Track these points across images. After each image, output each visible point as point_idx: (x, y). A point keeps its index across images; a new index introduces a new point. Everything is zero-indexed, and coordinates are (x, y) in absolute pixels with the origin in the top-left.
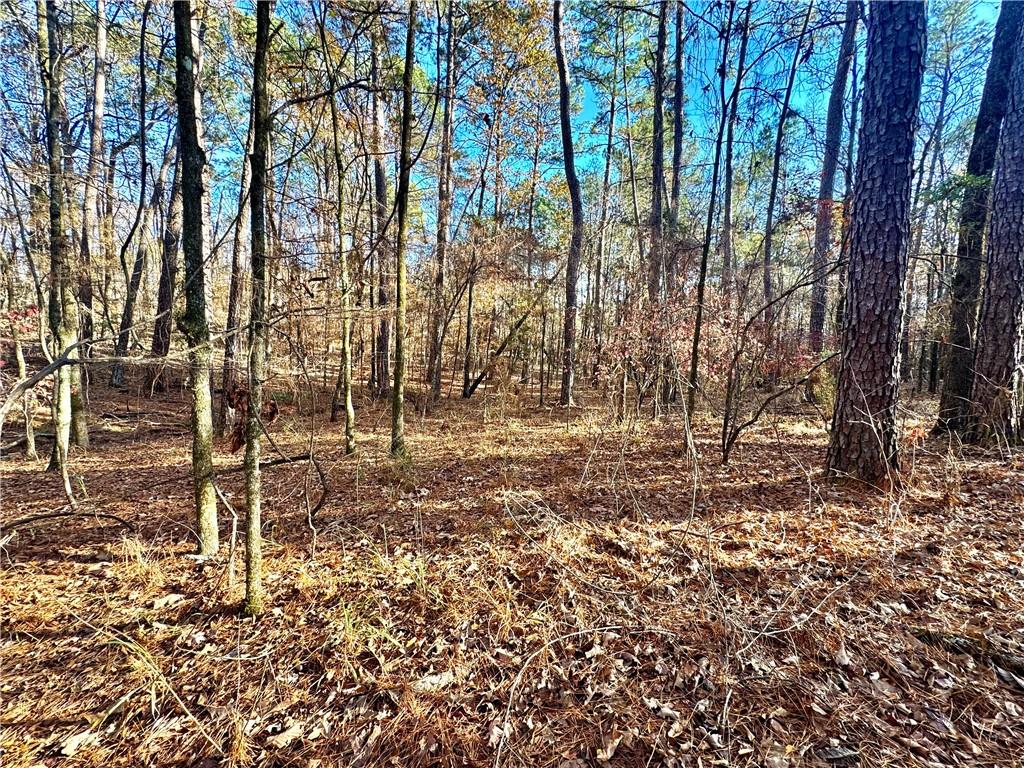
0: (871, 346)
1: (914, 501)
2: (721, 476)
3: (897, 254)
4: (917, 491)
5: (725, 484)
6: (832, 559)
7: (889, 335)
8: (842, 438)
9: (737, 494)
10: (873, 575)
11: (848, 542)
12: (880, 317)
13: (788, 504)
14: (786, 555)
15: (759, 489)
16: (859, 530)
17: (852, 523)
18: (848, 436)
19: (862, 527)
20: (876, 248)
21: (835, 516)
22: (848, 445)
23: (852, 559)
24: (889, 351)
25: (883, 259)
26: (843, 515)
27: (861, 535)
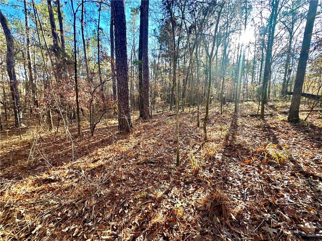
0: (124, 98)
1: (136, 134)
2: (91, 140)
3: (126, 75)
4: (136, 132)
5: (93, 143)
6: (121, 154)
7: (127, 95)
8: (121, 122)
9: (97, 145)
10: (128, 154)
11: (124, 149)
12: (125, 91)
13: (110, 143)
14: (110, 157)
15: (103, 141)
16: (126, 144)
17: (125, 143)
18: (122, 122)
19: (127, 144)
20: (122, 73)
21: (121, 143)
22: (122, 124)
23: (125, 152)
24: (127, 99)
25: (124, 76)
26: (123, 142)
27: (127, 146)
